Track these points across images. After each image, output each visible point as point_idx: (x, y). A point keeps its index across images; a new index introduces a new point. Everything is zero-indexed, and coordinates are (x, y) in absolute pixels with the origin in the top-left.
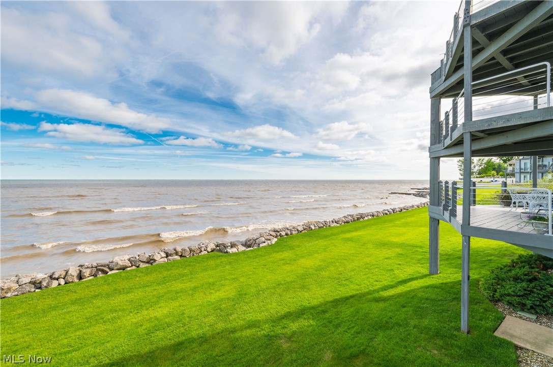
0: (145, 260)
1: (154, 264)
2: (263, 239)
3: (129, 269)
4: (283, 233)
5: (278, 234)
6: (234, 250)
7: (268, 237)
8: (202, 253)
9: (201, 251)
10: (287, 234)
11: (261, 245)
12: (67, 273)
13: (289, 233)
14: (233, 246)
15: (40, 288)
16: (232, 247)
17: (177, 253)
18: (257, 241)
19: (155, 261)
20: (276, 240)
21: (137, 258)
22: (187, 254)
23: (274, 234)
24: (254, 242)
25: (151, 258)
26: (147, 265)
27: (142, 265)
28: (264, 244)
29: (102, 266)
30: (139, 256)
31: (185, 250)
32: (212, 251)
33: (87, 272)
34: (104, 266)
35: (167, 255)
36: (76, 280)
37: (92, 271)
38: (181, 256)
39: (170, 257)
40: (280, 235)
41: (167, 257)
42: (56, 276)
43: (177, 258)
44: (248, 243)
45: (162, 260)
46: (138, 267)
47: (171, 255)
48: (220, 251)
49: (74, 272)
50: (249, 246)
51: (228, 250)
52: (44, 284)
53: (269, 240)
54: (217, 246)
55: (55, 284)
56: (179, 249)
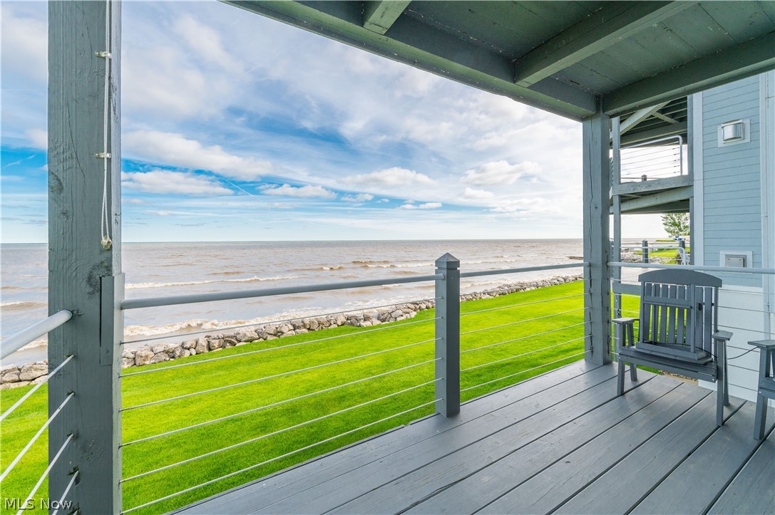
0: (272, 332)
1: (281, 337)
2: (401, 312)
3: (256, 341)
4: (423, 306)
5: (418, 307)
6: (368, 323)
7: (407, 310)
8: (332, 327)
9: (331, 324)
10: (427, 308)
11: (398, 319)
12: (197, 343)
13: (431, 306)
14: (366, 318)
15: (173, 357)
16: (365, 320)
17: (304, 326)
18: (393, 315)
19: (282, 333)
20: (415, 313)
21: (264, 329)
22: (315, 327)
23: (412, 306)
24: (389, 316)
25: (278, 330)
26: (275, 338)
27: (270, 338)
28: (402, 318)
29: (228, 337)
30: (265, 327)
31: (313, 322)
32: (342, 325)
33: (216, 343)
34: (232, 337)
35: (295, 328)
36: (206, 351)
37: (220, 342)
38: (309, 329)
39: (298, 330)
40: (420, 308)
41: (294, 330)
42: (188, 345)
43: (305, 331)
44: (382, 317)
45: (290, 332)
46: (265, 339)
47: (299, 327)
48: (352, 324)
49: (203, 342)
50: (383, 320)
51: (362, 324)
52: (178, 353)
53: (408, 313)
54: (348, 319)
55: (187, 353)
56: (307, 321)
